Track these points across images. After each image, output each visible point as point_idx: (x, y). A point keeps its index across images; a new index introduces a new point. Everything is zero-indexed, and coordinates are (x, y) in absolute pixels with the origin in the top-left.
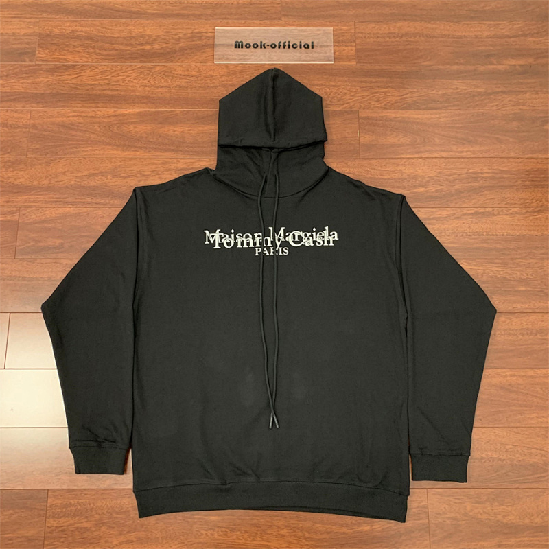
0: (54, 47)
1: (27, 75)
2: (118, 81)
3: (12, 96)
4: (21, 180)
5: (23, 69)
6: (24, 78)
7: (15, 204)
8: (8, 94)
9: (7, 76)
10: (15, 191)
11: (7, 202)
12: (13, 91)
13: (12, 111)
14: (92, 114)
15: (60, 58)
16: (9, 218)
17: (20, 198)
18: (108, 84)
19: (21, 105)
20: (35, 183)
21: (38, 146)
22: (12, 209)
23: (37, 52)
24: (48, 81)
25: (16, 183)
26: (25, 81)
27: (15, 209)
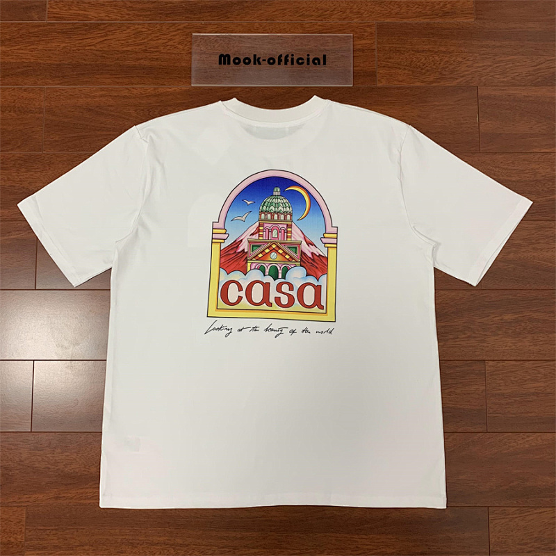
2: (157, 47)
14: (125, 93)
18: (145, 51)
24: (65, 47)
26: (35, 46)
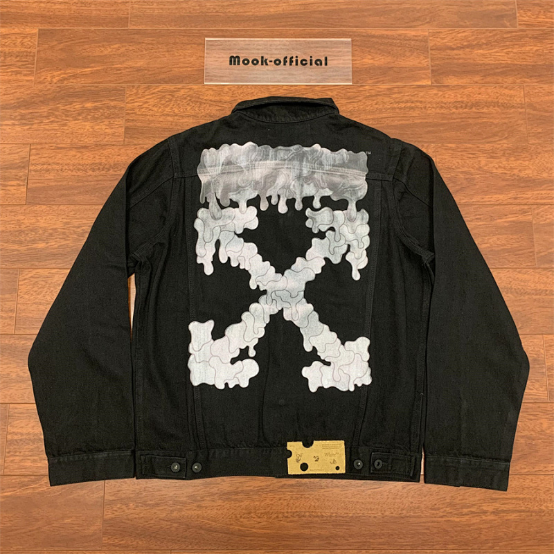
0: (537, 9)
1: (511, 43)
3: (497, 68)
4: (527, 172)
5: (505, 36)
6: (508, 47)
7: (526, 201)
8: (493, 66)
9: (486, 44)
10: (522, 185)
11: (515, 198)
12: (497, 62)
13: (502, 87)
15: (547, 22)
16: (520, 218)
17: (529, 194)
19: (510, 80)
20: (545, 175)
21: (540, 130)
22: (523, 207)
23: (518, 15)
25: (522, 175)
27: (526, 207)
